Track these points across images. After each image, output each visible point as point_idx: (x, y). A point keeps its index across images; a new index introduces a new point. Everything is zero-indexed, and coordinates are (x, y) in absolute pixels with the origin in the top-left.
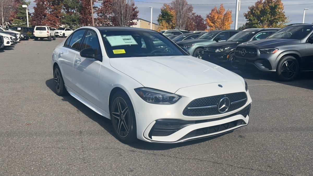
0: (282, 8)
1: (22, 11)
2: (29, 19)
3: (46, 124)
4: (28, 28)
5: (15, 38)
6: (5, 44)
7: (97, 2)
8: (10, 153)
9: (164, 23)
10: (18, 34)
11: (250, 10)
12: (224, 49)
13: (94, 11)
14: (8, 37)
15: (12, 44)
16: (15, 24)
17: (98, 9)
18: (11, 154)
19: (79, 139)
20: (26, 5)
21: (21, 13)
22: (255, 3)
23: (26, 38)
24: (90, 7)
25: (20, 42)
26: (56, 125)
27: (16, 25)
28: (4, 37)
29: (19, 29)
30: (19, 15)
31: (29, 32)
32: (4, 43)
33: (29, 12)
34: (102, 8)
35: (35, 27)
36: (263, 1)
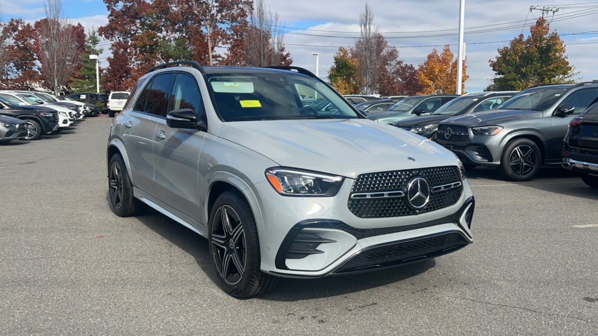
0: (562, 50)
1: (88, 66)
2: (100, 78)
3: (124, 237)
4: (98, 95)
5: (76, 114)
6: (61, 124)
7: (221, 47)
8: (78, 266)
9: (340, 82)
10: (81, 106)
11: (500, 56)
12: (423, 128)
13: (215, 62)
14: (65, 113)
15: (71, 125)
16: (76, 88)
17: (221, 59)
18: (79, 268)
19: (167, 253)
20: (96, 54)
21: (88, 68)
22: (509, 42)
23: (95, 114)
24: (207, 56)
25: (84, 120)
26: (137, 238)
27: (78, 91)
28: (59, 113)
29: (83, 97)
30: (83, 73)
31: (99, 102)
32: (59, 123)
33: (100, 66)
34: (228, 58)
35: (110, 93)
36: (525, 39)
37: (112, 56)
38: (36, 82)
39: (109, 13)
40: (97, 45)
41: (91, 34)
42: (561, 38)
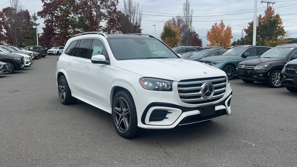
0: (281, 23)
1: (32, 32)
2: (38, 38)
4: (39, 47)
7: (103, 21)
10: (32, 53)
11: (250, 26)
12: (264, 66)
14: (27, 58)
16: (26, 43)
17: (103, 28)
20: (36, 25)
29: (31, 48)
30: (29, 36)
31: (41, 51)
32: (24, 63)
34: (107, 27)
36: (262, 17)
37: (45, 27)
38: (3, 41)
39: (43, 4)
40: (37, 21)
41: (33, 15)
42: (281, 17)
